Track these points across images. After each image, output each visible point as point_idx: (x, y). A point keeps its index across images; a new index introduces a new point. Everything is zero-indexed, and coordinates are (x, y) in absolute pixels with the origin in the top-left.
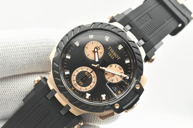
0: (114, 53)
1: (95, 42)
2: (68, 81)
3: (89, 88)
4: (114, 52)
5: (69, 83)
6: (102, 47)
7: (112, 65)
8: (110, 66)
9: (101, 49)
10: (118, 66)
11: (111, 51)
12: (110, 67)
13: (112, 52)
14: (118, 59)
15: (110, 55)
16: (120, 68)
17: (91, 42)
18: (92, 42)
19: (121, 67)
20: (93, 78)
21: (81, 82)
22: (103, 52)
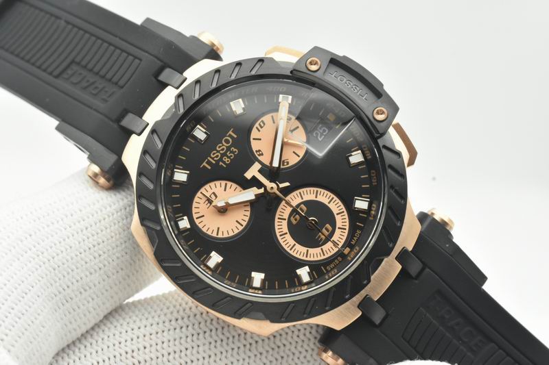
0: (218, 152)
1: (194, 210)
2: (328, 268)
3: (336, 206)
4: (215, 152)
5: (332, 266)
6: (207, 187)
7: (256, 151)
8: (259, 155)
9: (214, 190)
10: (254, 133)
11: (215, 159)
12: (262, 154)
13: (217, 156)
14: (235, 136)
15: (226, 160)
16: (262, 127)
17: (197, 222)
18: (197, 218)
19: (257, 125)
20: (304, 200)
21: (324, 230)
22: (223, 183)
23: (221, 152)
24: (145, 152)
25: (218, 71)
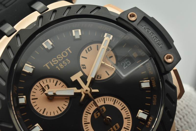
0: (57, 59)
1: (32, 93)
4: (55, 59)
6: (44, 80)
7: (82, 65)
8: (83, 68)
9: (48, 83)
10: (83, 54)
11: (54, 63)
12: (85, 68)
13: (56, 62)
14: (71, 52)
15: (61, 66)
16: (89, 51)
17: (32, 101)
18: (32, 99)
19: (86, 49)
20: (106, 104)
21: (114, 127)
22: (56, 80)
23: (59, 60)
24: (8, 47)
25: (69, 7)
